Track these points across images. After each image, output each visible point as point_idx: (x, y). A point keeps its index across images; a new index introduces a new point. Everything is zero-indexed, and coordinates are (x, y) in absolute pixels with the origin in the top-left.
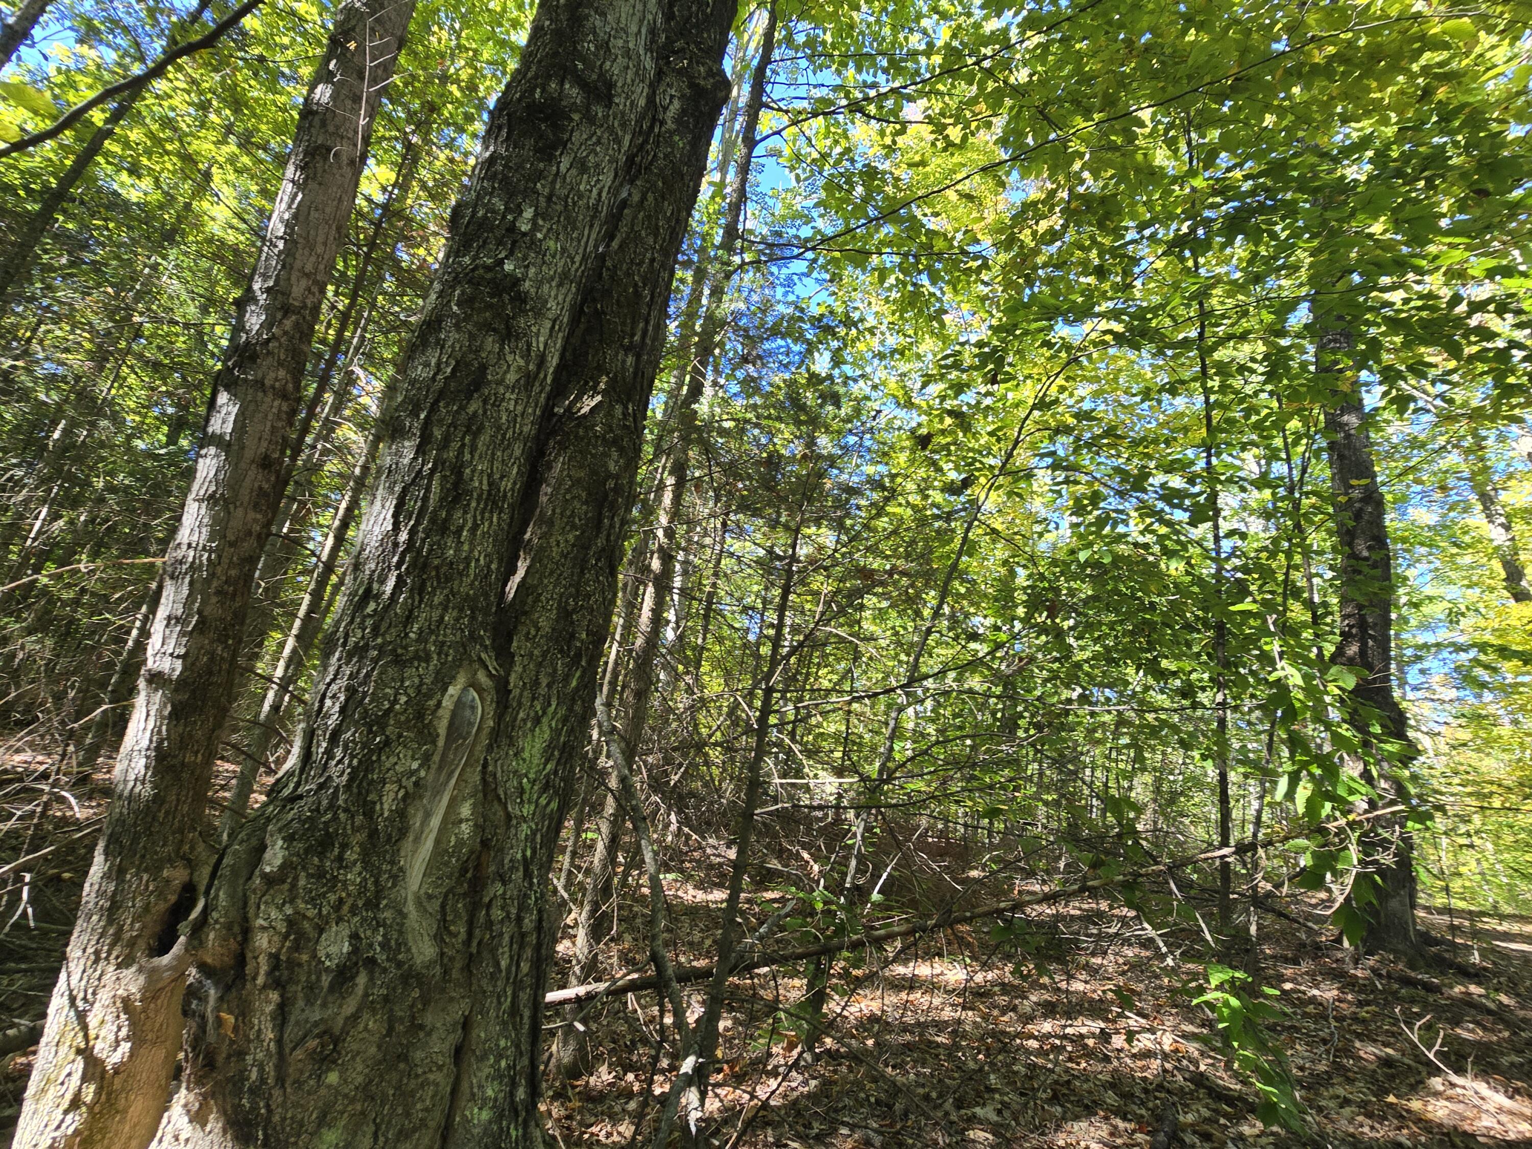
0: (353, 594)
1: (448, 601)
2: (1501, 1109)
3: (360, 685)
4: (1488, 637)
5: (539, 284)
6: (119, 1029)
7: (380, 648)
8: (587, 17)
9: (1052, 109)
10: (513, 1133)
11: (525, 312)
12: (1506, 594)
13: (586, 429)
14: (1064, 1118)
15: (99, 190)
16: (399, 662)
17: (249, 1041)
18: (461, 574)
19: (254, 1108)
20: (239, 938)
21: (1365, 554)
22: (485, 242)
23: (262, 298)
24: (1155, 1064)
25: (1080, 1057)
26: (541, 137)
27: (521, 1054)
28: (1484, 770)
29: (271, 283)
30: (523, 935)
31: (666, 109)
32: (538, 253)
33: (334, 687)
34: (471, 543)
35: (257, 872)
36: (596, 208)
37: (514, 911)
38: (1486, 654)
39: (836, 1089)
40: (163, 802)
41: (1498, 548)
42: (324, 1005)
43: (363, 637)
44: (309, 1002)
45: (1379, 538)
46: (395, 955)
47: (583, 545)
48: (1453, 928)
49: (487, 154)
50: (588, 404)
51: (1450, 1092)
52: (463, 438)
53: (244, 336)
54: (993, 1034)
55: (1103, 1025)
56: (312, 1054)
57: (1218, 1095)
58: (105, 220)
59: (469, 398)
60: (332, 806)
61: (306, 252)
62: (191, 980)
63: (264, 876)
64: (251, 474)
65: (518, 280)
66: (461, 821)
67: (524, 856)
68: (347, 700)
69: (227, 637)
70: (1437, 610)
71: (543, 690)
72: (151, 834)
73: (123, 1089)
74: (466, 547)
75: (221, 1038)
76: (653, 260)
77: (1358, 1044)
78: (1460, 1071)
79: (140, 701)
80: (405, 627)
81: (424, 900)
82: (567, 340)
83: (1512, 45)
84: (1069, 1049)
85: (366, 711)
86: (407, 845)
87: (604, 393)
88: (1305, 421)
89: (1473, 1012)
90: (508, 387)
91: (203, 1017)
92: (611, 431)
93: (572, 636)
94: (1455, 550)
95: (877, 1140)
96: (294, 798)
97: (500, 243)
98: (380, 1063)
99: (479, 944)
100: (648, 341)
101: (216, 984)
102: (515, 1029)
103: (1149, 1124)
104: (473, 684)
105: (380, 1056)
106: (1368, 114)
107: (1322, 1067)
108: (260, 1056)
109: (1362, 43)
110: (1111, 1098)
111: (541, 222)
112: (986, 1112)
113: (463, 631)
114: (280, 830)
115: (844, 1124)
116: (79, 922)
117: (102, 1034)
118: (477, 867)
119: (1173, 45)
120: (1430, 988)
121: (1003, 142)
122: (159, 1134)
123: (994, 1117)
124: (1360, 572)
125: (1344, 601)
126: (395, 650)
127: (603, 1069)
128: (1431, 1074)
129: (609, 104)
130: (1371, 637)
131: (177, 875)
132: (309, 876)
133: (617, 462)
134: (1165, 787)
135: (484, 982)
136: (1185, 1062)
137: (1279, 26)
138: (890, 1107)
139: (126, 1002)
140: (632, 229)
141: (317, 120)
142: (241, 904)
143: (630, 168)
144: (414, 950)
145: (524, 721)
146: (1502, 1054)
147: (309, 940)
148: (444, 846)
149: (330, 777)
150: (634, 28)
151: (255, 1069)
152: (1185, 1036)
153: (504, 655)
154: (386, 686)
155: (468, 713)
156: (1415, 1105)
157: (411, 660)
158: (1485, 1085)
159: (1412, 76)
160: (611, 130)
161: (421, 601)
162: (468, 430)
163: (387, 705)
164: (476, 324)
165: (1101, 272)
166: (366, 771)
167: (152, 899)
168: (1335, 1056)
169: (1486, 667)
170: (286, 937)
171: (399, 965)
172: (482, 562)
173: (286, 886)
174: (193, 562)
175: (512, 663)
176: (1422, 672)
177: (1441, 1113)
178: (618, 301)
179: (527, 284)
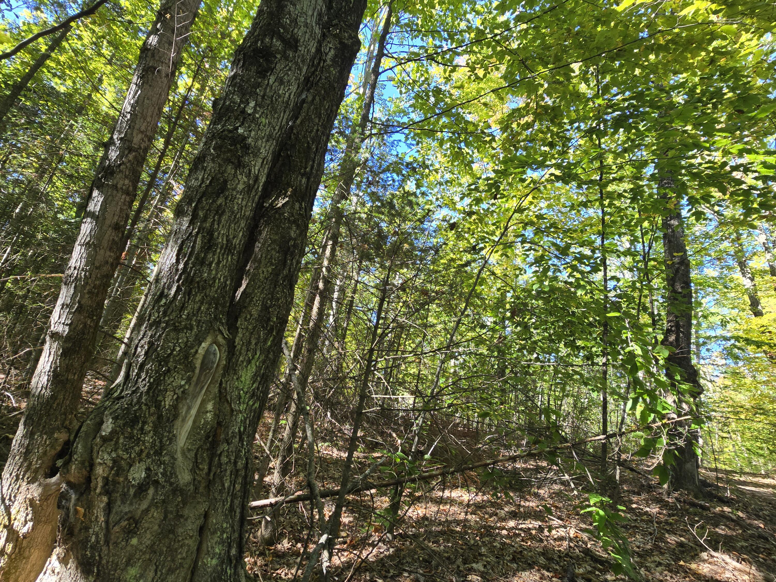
0: (154, 295)
1: (204, 299)
2: (735, 569)
3: (156, 341)
4: (741, 334)
5: (256, 140)
6: (27, 515)
7: (167, 323)
8: (286, 6)
9: (529, 62)
10: (229, 572)
11: (248, 154)
12: (751, 313)
13: (280, 214)
14: (518, 570)
15: (44, 86)
16: (176, 330)
17: (91, 522)
18: (210, 286)
19: (93, 556)
20: (88, 469)
21: (680, 290)
22: (229, 118)
23: (118, 143)
24: (565, 544)
25: (528, 539)
26: (260, 66)
27: (234, 531)
28: (737, 400)
29: (123, 136)
30: (237, 471)
31: (326, 54)
32: (256, 124)
33: (142, 342)
34: (216, 270)
35: (98, 435)
36: (287, 103)
37: (233, 458)
38: (739, 342)
39: (403, 553)
40: (56, 399)
41: (747, 289)
42: (131, 504)
43: (158, 317)
44: (123, 502)
45: (687, 283)
46: (169, 479)
47: (276, 273)
48: (718, 478)
49: (232, 73)
50: (281, 202)
51: (711, 560)
52: (214, 217)
53: (108, 162)
54: (485, 527)
55: (540, 524)
56: (124, 530)
57: (596, 559)
58: (46, 101)
59: (218, 197)
60: (139, 402)
61: (142, 120)
62: (63, 489)
63: (102, 437)
64: (109, 232)
65: (246, 138)
66: (207, 412)
67: (239, 430)
68: (149, 349)
69: (93, 315)
70: (716, 320)
71: (253, 346)
72: (49, 415)
73: (27, 546)
74: (214, 272)
75: (77, 520)
76: (318, 130)
77: (667, 535)
78: (716, 550)
79: (46, 347)
80: (180, 312)
81: (186, 451)
82: (271, 169)
83: (758, 39)
84: (523, 535)
85: (158, 354)
86: (178, 423)
87: (290, 197)
88: (651, 223)
89: (724, 520)
90: (238, 192)
91: (68, 509)
92: (293, 216)
93: (269, 319)
94: (726, 290)
95: (422, 579)
96: (120, 398)
97: (236, 118)
98: (160, 534)
99: (214, 475)
100: (314, 172)
101: (75, 493)
102: (231, 518)
103: (560, 574)
104: (215, 342)
105: (159, 531)
106: (686, 70)
107: (649, 547)
108: (97, 529)
109: (684, 35)
110: (542, 560)
111: (258, 109)
112: (479, 566)
113: (210, 315)
114: (111, 414)
115: (405, 570)
116: (9, 459)
117: (18, 517)
118: (215, 436)
119: (590, 32)
120: (704, 508)
121: (505, 77)
122: (44, 570)
123: (482, 569)
124: (677, 300)
125: (669, 314)
126: (174, 324)
127: (285, 541)
128: (702, 551)
129: (296, 50)
130: (682, 332)
131: (62, 437)
132: (125, 437)
133: (295, 232)
134: (579, 405)
135: (216, 494)
136: (580, 543)
137: (643, 24)
138: (430, 563)
139: (32, 501)
140: (307, 114)
141: (149, 54)
142: (89, 451)
143: (307, 83)
144: (179, 477)
145: (242, 362)
146: (738, 541)
147: (124, 470)
148: (197, 424)
149: (138, 387)
150: (310, 13)
151: (94, 536)
152: (582, 530)
153: (233, 328)
154: (169, 342)
155: (212, 356)
156: (693, 566)
157: (182, 329)
158: (728, 557)
159: (708, 52)
160: (297, 63)
161: (189, 299)
162: (217, 212)
163: (169, 351)
164: (223, 159)
165: (552, 145)
166: (158, 385)
167: (48, 448)
168: (655, 541)
169: (739, 348)
170: (112, 468)
171: (171, 484)
172: (222, 280)
173: (113, 443)
174: (76, 277)
175: (237, 332)
176: (708, 350)
177: (705, 570)
178: (299, 150)
179: (250, 140)
